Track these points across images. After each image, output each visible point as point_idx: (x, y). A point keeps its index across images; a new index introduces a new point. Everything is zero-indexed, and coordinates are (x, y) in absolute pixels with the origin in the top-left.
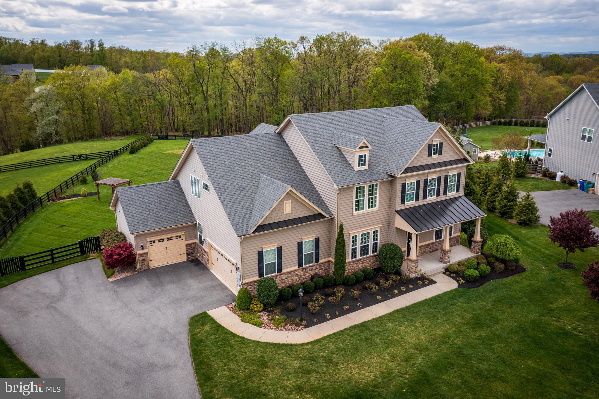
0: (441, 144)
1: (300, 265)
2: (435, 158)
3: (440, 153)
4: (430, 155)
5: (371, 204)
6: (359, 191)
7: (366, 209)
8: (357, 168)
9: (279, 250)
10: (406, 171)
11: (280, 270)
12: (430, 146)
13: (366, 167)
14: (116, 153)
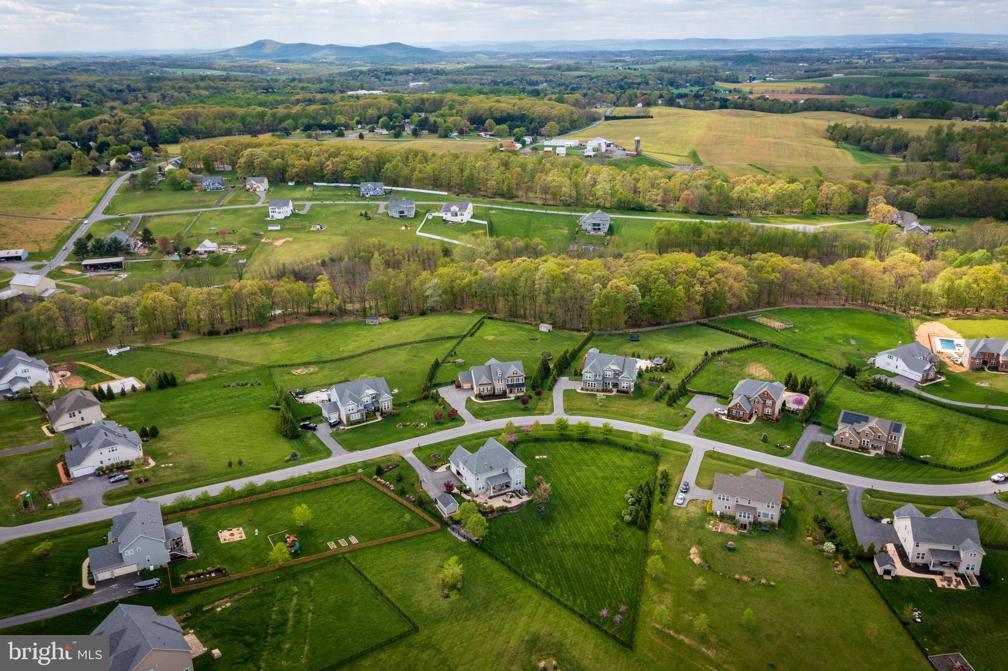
0: (517, 373)
1: (490, 391)
6: (498, 380)
7: (500, 383)
12: (514, 373)
13: (501, 376)
14: (465, 336)
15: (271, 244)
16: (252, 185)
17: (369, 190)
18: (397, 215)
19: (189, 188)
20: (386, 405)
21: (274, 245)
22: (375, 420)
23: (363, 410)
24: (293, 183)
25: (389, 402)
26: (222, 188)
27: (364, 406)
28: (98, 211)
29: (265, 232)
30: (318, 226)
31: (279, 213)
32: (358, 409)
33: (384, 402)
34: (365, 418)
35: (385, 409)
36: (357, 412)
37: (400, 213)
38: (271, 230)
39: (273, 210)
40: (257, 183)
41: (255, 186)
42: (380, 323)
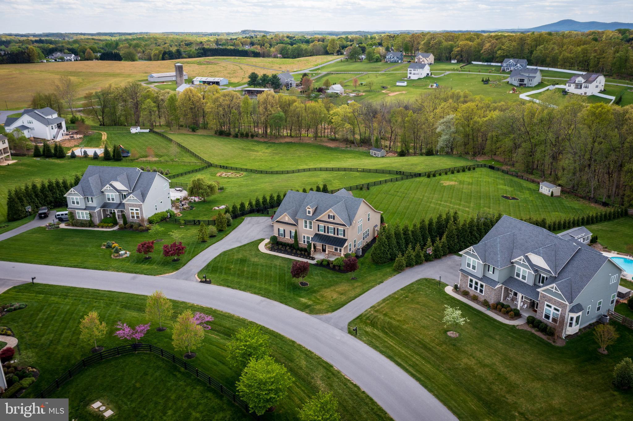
0: (334, 216)
1: (291, 238)
2: (331, 220)
3: (334, 219)
4: (329, 218)
5: (311, 228)
6: (306, 222)
7: (308, 228)
8: (307, 214)
9: (284, 230)
10: (317, 220)
11: (284, 237)
12: (329, 215)
13: (311, 215)
14: (419, 175)
15: (387, 94)
16: (419, 59)
17: (510, 66)
18: (516, 83)
19: (378, 60)
20: (135, 211)
21: (389, 94)
22: (106, 228)
23: (94, 208)
24: (456, 61)
25: (139, 209)
26: (400, 61)
27: (101, 204)
28: (309, 70)
29: (391, 87)
30: (435, 85)
31: (414, 74)
32: (86, 204)
33: (130, 207)
34: (97, 221)
35: (133, 217)
36: (85, 209)
37: (520, 82)
38: (398, 86)
39: (410, 72)
40: (423, 57)
41: (421, 60)
42: (383, 157)
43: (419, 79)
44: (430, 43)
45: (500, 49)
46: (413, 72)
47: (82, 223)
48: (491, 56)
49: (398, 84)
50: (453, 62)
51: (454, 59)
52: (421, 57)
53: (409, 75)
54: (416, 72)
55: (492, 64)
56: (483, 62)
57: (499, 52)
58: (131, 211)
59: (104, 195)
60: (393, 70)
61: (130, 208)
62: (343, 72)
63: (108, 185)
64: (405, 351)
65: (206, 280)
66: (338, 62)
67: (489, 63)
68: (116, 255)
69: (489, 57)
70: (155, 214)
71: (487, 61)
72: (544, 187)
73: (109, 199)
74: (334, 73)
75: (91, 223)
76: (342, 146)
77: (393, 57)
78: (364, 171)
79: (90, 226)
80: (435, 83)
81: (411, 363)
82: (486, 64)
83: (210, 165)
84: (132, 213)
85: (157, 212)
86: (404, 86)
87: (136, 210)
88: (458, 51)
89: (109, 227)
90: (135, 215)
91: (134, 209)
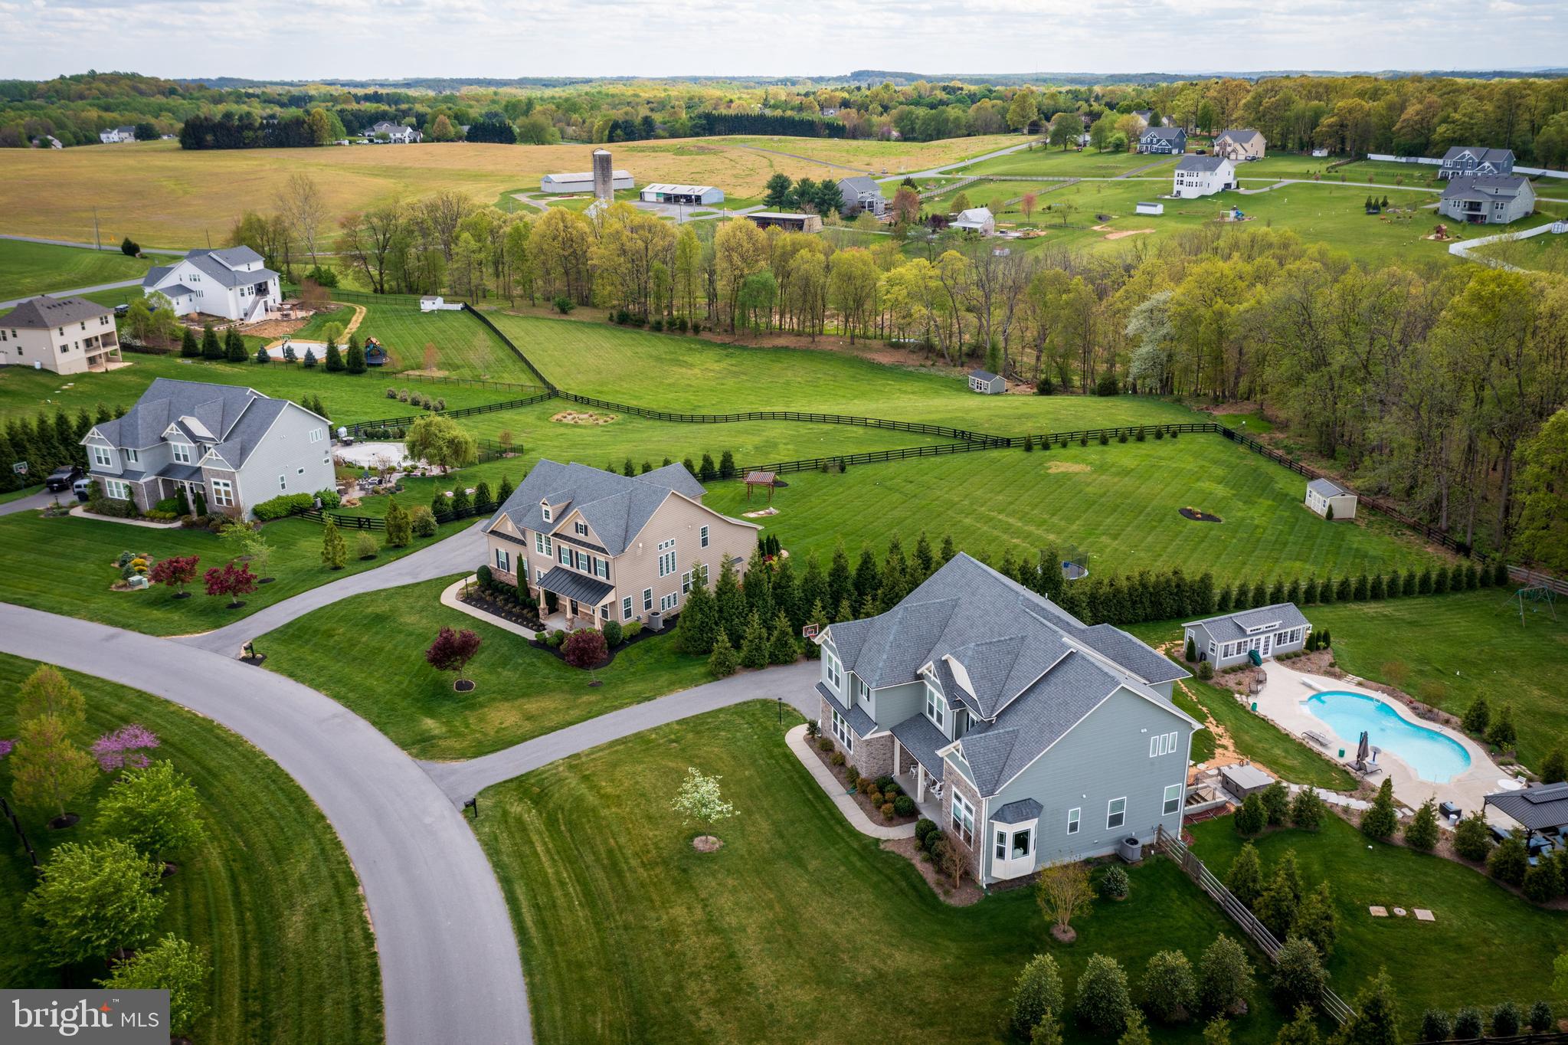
0: (585, 527)
2: (581, 536)
3: (586, 534)
4: (577, 531)
5: (548, 551)
6: (540, 538)
7: (544, 554)
8: (544, 519)
9: (507, 554)
10: (555, 535)
11: (508, 570)
12: (576, 524)
13: (551, 521)
14: (1007, 443)
15: (1103, 235)
16: (1224, 146)
18: (1459, 213)
19: (1118, 148)
20: (222, 488)
21: (1109, 236)
22: (159, 522)
23: (137, 475)
24: (1324, 153)
25: (229, 482)
26: (1175, 151)
27: (160, 468)
28: (936, 171)
29: (1121, 216)
30: (1233, 214)
31: (1190, 184)
32: (124, 464)
33: (213, 477)
34: (145, 504)
35: (220, 501)
36: (120, 477)
37: (1471, 209)
38: (1139, 215)
39: (1180, 179)
40: (1235, 141)
41: (1229, 149)
42: (997, 394)
43: (1202, 197)
44: (1260, 104)
45: (1445, 120)
46: (1186, 179)
47: (114, 508)
48: (1422, 140)
49: (1140, 209)
50: (1316, 153)
51: (1321, 146)
52: (1229, 140)
53: (1176, 188)
54: (1194, 179)
55: (1422, 160)
56: (1398, 155)
57: (1441, 129)
58: (214, 487)
59: (168, 445)
60: (1149, 175)
61: (213, 480)
62: (1018, 178)
63: (173, 425)
64: (557, 873)
65: (254, 656)
66: (1021, 152)
67: (1412, 159)
68: (121, 582)
69: (1416, 141)
70: (279, 498)
71: (1409, 154)
72: (1314, 493)
73: (178, 457)
74: (995, 178)
75: (131, 509)
76: (913, 361)
77: (1159, 141)
78: (879, 425)
79: (128, 516)
80: (1234, 209)
81: (542, 900)
82: (1404, 160)
83: (553, 393)
84: (218, 492)
85: (283, 493)
86: (1155, 216)
87: (226, 485)
88: (1330, 126)
89: (164, 520)
90: (224, 498)
91: (221, 481)
